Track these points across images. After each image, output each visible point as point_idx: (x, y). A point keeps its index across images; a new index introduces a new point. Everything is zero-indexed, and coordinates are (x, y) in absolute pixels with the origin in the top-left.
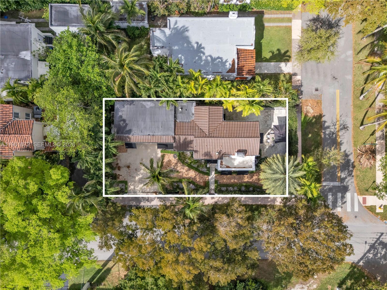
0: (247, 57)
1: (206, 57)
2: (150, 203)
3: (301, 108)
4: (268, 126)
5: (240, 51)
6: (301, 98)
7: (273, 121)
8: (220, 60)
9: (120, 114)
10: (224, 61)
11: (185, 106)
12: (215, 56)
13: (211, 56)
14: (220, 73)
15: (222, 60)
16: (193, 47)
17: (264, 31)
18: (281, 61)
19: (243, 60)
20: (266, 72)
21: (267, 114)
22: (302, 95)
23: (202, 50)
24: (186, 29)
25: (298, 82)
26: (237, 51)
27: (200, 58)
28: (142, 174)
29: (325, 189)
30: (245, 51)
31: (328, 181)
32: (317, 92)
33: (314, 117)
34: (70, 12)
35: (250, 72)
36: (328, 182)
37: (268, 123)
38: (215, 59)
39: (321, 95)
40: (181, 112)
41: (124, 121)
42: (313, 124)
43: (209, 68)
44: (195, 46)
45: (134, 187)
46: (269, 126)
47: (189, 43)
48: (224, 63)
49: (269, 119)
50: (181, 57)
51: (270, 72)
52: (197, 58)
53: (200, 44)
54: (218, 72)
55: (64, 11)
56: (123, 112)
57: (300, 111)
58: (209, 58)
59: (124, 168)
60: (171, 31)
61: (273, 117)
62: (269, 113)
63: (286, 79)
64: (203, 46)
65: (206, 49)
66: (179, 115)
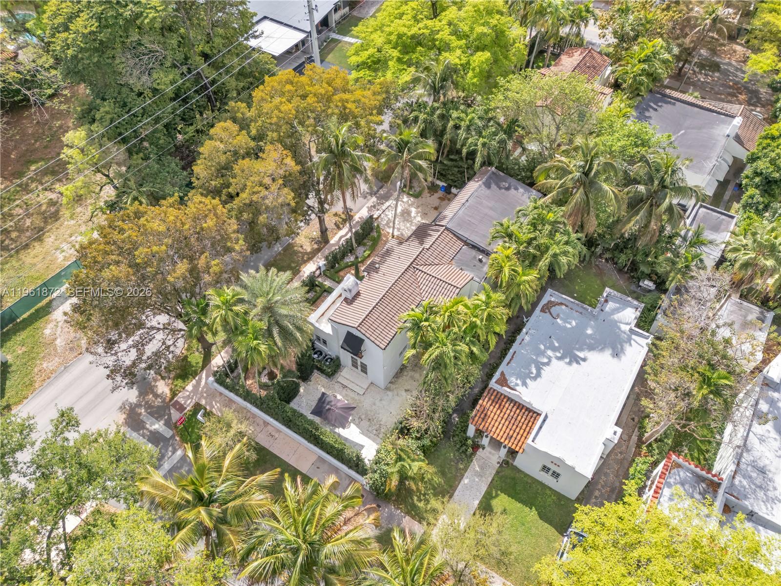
0: (514, 427)
1: (550, 358)
2: (368, 207)
4: (359, 418)
5: (533, 418)
7: (363, 433)
8: (533, 375)
9: (521, 190)
10: (528, 381)
11: (482, 268)
12: (546, 371)
13: (548, 364)
14: (509, 363)
15: (531, 378)
16: (581, 350)
17: (553, 530)
19: (512, 414)
20: (466, 481)
21: (383, 430)
23: (567, 360)
24: (617, 354)
26: (535, 412)
27: (554, 349)
28: (415, 217)
29: (170, 449)
30: (528, 428)
31: (178, 462)
34: (714, 233)
35: (482, 416)
36: (175, 462)
37: (365, 423)
38: (539, 370)
40: (475, 257)
41: (508, 189)
43: (527, 351)
44: (581, 354)
45: (403, 202)
46: (357, 421)
47: (591, 348)
48: (525, 378)
49: (370, 429)
50: (570, 323)
51: (460, 486)
52: (557, 345)
53: (581, 362)
54: (512, 361)
55: (719, 229)
56: (520, 195)
58: (545, 360)
59: (438, 204)
60: (625, 333)
61: (369, 438)
63: (426, 511)
64: (575, 365)
65: (567, 367)
66: (474, 252)
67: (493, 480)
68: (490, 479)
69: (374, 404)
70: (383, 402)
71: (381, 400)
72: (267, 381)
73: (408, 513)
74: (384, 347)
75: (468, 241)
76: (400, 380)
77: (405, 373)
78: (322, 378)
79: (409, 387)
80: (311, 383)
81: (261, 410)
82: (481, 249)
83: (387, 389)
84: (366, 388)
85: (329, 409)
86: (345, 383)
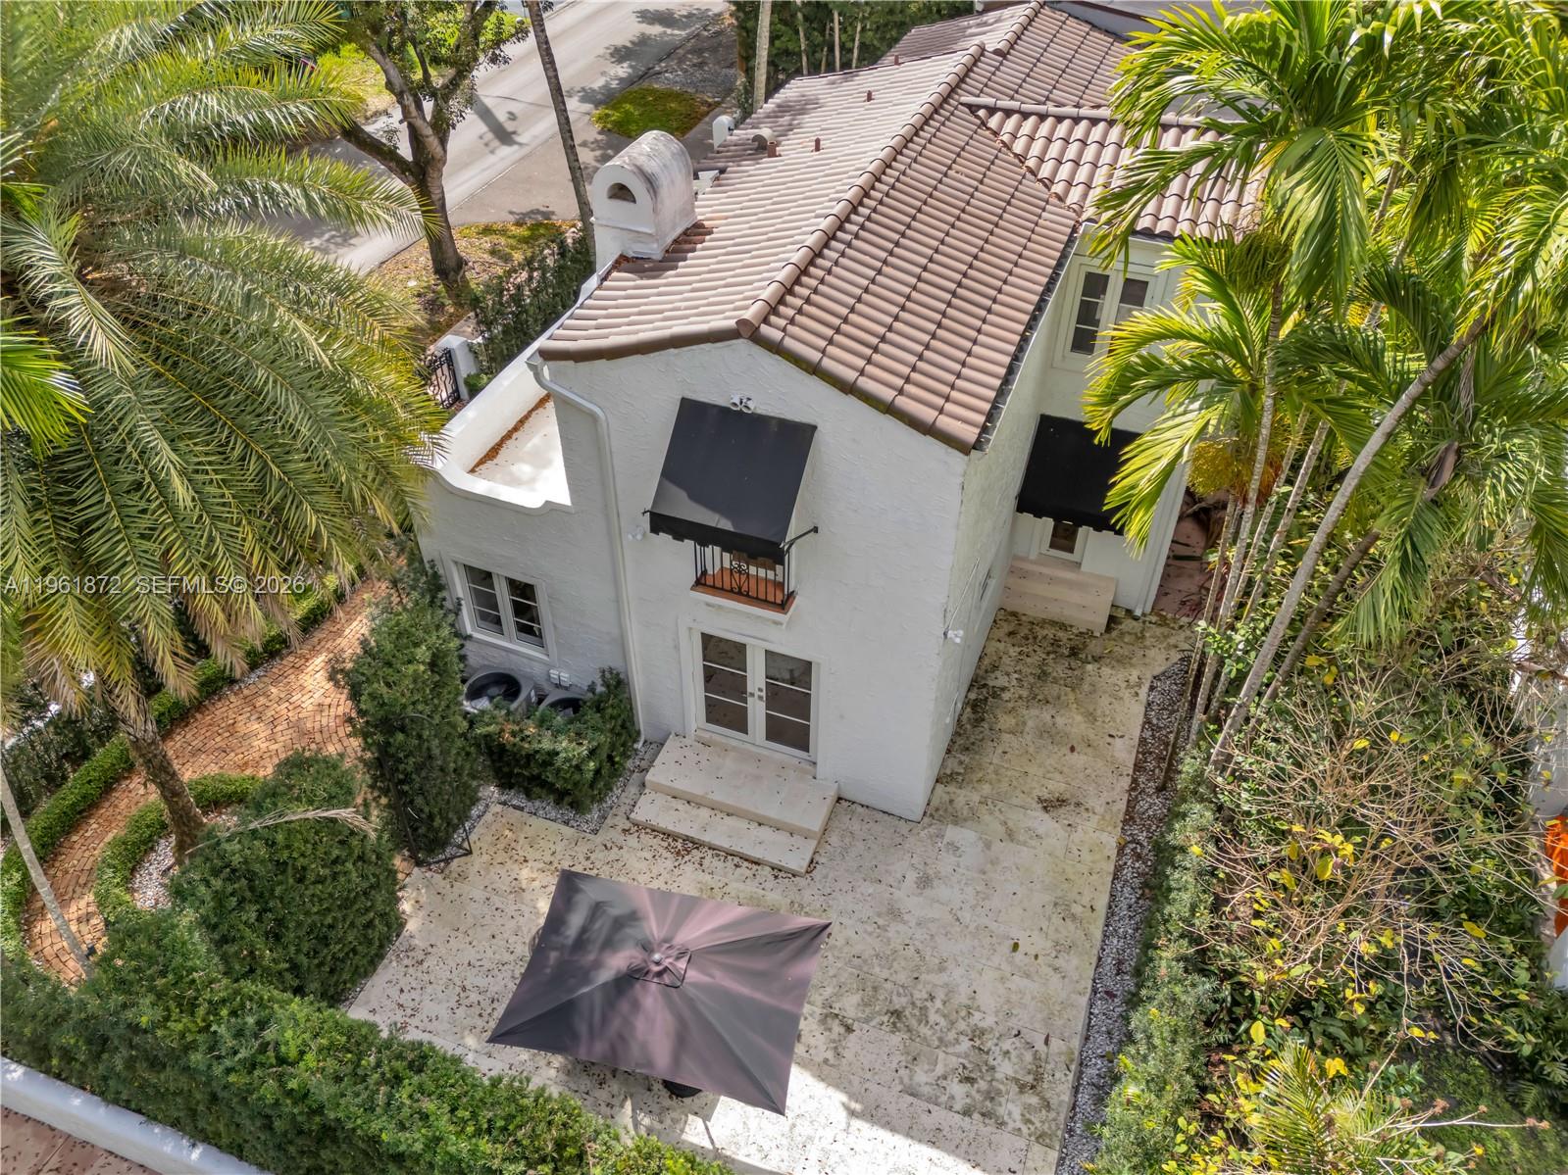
7: (872, 1113)
21: (1005, 1069)
49: (922, 1077)
61: (935, 1138)
69: (895, 914)
70: (941, 891)
71: (925, 882)
74: (970, 434)
76: (992, 757)
77: (1006, 721)
78: (538, 824)
79: (1056, 786)
80: (477, 861)
81: (106, 1091)
83: (937, 814)
84: (816, 825)
86: (685, 821)
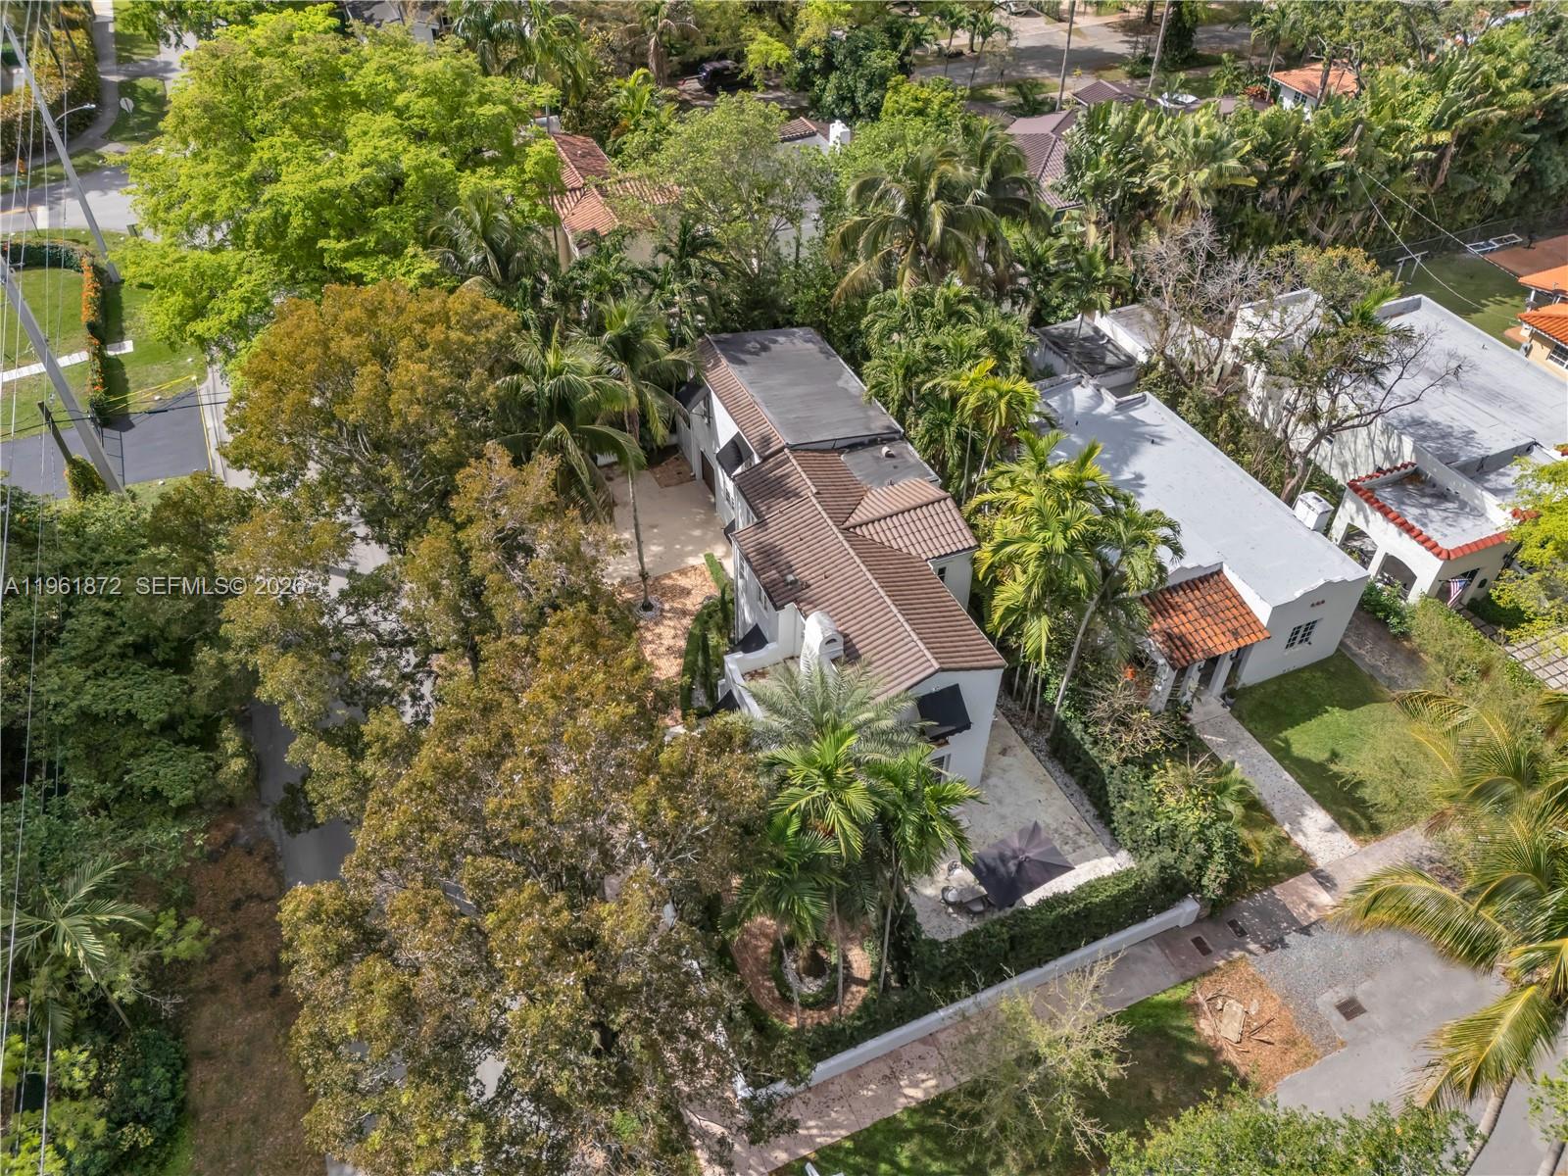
0: (1222, 615)
3: (1205, 968)
5: (1220, 585)
6: (1251, 952)
9: (782, 339)
11: (906, 461)
16: (1118, 472)
18: (1324, 802)
19: (1197, 603)
21: (1071, 834)
22: (1268, 950)
25: (1304, 906)
26: (1211, 575)
30: (1234, 600)
32: (1337, 1017)
33: (1212, 1052)
35: (1178, 643)
39: (1343, 1044)
40: (879, 460)
41: (765, 349)
42: (1176, 1062)
44: (1127, 475)
47: (1122, 460)
57: (1190, 973)
60: (1116, 415)
62: (1082, 841)
63: (1274, 855)
66: (864, 455)
67: (1250, 731)
68: (1247, 734)
70: (1008, 801)
72: (819, 982)
73: (1267, 883)
75: (839, 444)
79: (999, 746)
82: (866, 440)
85: (1020, 865)
